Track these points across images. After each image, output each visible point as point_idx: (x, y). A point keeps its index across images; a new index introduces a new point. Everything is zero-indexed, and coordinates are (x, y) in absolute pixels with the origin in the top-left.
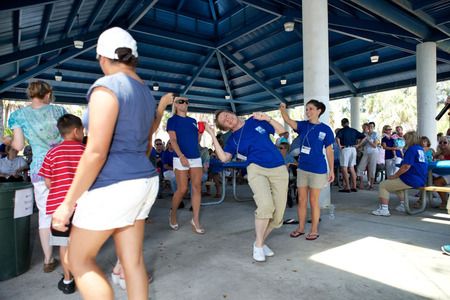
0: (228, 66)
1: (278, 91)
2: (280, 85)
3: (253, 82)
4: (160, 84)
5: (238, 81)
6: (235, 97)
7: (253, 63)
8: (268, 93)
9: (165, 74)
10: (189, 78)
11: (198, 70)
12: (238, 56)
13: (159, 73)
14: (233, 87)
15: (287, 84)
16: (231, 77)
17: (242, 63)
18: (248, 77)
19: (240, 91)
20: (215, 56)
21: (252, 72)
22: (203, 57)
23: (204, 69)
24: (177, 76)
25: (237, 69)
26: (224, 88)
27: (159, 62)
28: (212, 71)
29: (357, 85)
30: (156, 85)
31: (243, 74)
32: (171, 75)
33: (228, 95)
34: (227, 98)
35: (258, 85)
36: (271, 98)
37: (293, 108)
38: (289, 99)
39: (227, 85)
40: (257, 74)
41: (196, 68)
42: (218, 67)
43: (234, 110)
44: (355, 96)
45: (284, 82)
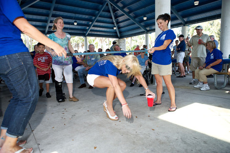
0: (114, 10)
1: (142, 24)
2: (143, 21)
3: (128, 19)
4: (78, 21)
5: (120, 19)
6: (119, 28)
7: (128, 8)
8: (137, 25)
9: (80, 16)
10: (94, 18)
11: (98, 13)
12: (120, 4)
13: (77, 15)
14: (118, 23)
15: (147, 20)
16: (116, 17)
17: (122, 9)
18: (126, 17)
19: (121, 24)
20: (107, 5)
21: (128, 14)
22: (101, 6)
23: (101, 13)
24: (87, 17)
25: (120, 12)
26: (113, 23)
27: (76, 9)
28: (106, 14)
29: (185, 20)
30: (76, 22)
31: (123, 15)
32: (84, 16)
33: (115, 27)
34: (115, 28)
35: (132, 21)
36: (138, 28)
37: (150, 33)
38: (148, 29)
39: (114, 21)
40: (130, 14)
41: (97, 12)
42: (109, 11)
43: (119, 35)
44: (184, 26)
45: (145, 19)
